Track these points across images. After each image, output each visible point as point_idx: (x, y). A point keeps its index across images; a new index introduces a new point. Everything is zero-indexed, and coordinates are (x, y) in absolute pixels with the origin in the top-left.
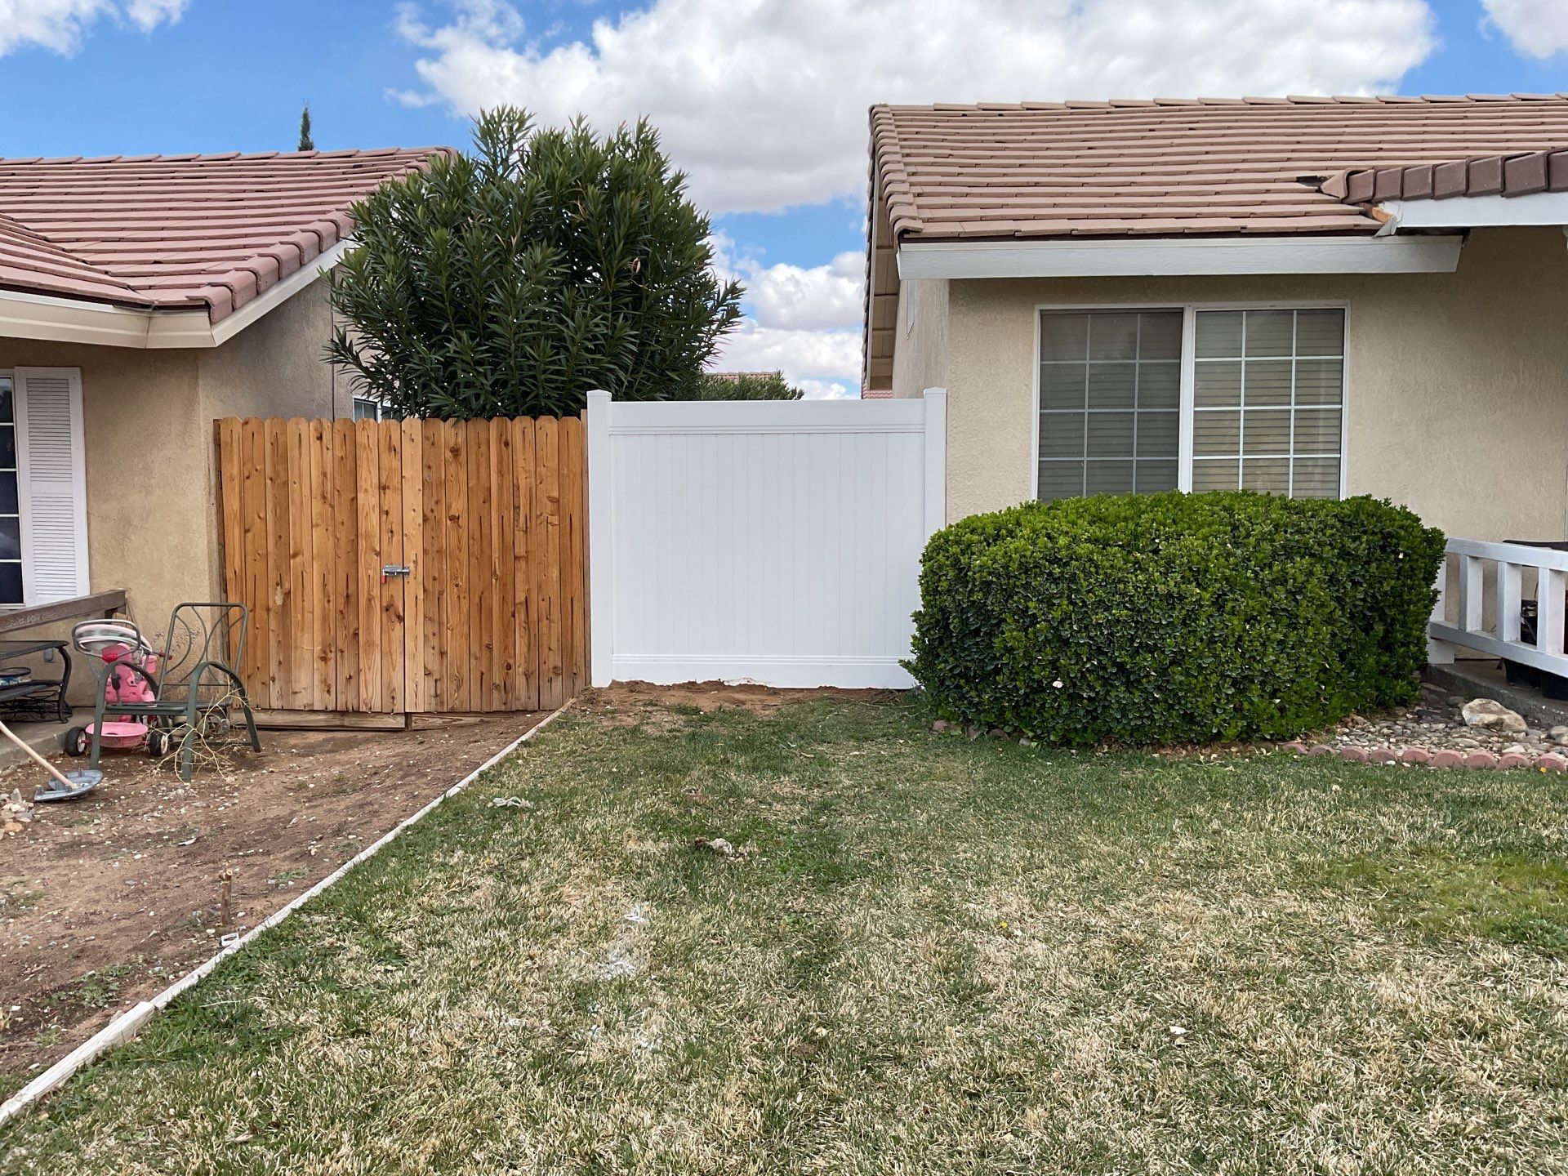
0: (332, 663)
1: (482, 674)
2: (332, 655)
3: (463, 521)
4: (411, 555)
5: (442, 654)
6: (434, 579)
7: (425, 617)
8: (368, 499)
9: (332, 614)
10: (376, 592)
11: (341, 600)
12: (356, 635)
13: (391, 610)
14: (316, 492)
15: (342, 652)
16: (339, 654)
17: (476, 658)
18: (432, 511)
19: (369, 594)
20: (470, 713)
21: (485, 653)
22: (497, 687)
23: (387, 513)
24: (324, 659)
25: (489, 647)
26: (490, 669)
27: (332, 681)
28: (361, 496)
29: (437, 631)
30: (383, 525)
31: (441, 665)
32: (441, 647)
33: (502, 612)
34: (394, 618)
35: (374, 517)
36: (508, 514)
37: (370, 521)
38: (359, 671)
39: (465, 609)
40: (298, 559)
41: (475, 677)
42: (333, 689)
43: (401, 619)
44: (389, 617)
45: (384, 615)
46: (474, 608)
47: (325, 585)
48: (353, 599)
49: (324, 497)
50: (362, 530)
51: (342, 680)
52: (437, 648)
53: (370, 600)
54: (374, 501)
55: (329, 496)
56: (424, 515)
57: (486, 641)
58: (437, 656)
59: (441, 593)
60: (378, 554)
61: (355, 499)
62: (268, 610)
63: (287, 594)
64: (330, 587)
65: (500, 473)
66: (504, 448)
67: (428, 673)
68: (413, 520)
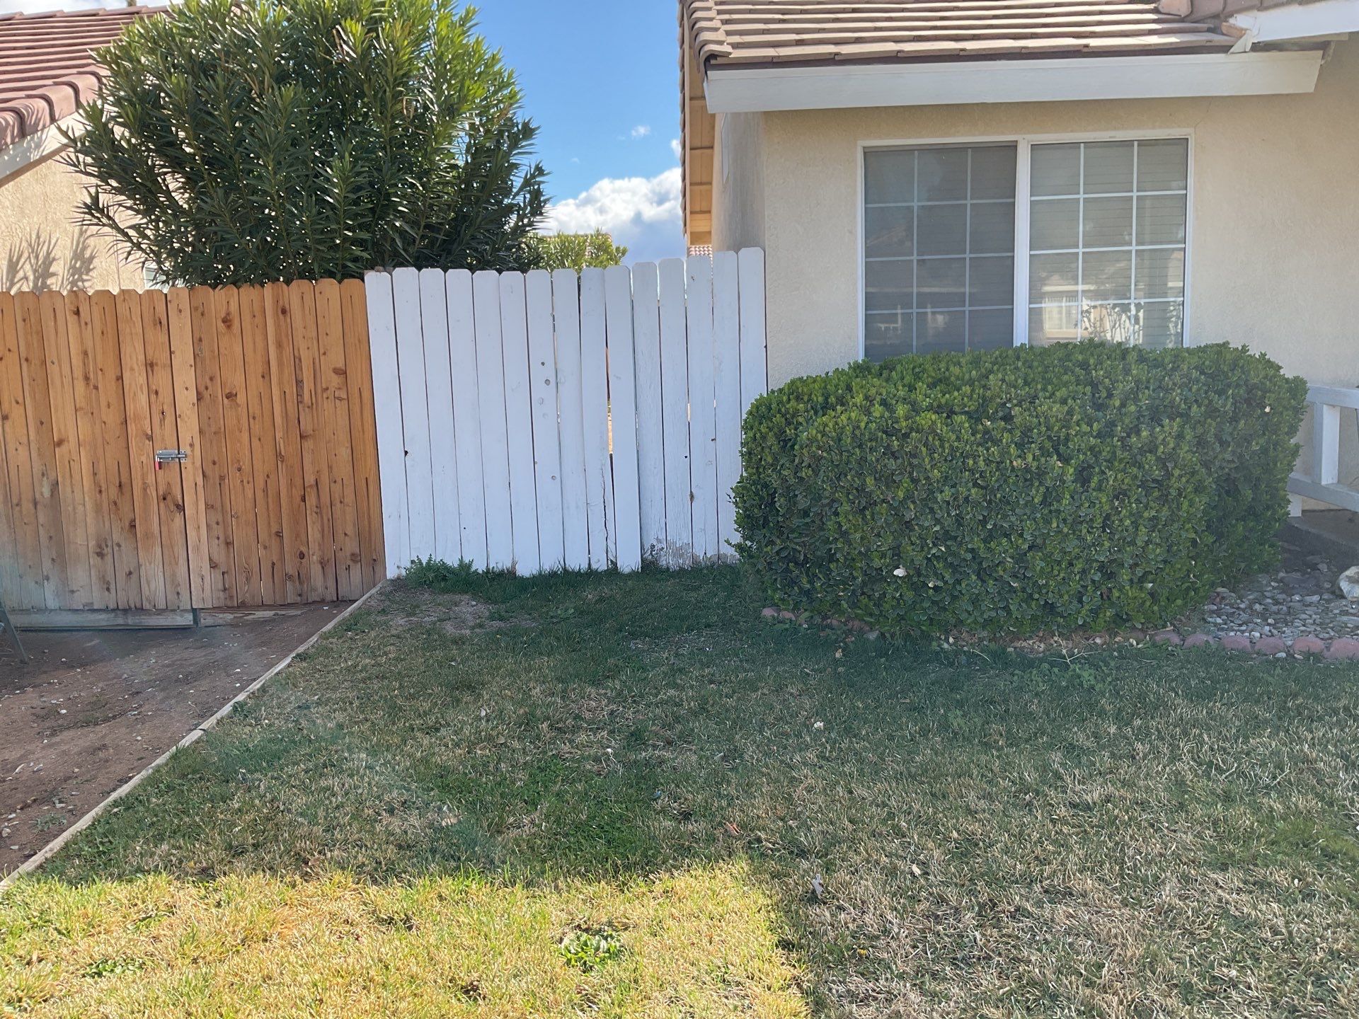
0: (109, 558)
1: (273, 564)
2: (109, 550)
3: (241, 399)
4: (185, 438)
5: (229, 544)
6: (214, 463)
7: (206, 504)
8: (135, 378)
9: (105, 505)
10: (151, 479)
11: (113, 491)
12: (133, 526)
13: (169, 498)
14: (78, 373)
15: (119, 545)
16: (116, 548)
17: (265, 548)
18: (207, 388)
19: (144, 483)
20: (263, 606)
21: (274, 543)
22: (290, 577)
23: (157, 393)
24: (101, 555)
25: (279, 535)
26: (282, 559)
27: (110, 577)
28: (126, 376)
29: (220, 520)
30: (153, 407)
31: (228, 557)
32: (226, 537)
33: (291, 497)
34: (172, 507)
35: (143, 398)
36: (291, 390)
37: (139, 402)
38: (139, 566)
39: (250, 494)
40: (64, 448)
41: (266, 568)
42: (112, 587)
43: (181, 508)
44: (167, 506)
45: (162, 505)
46: (260, 494)
47: (95, 474)
48: (126, 489)
49: (87, 378)
50: (130, 412)
51: (121, 576)
52: (222, 538)
53: (145, 489)
54: (142, 380)
55: (92, 376)
56: (198, 393)
57: (275, 529)
58: (223, 546)
59: (222, 478)
60: (150, 438)
61: (120, 378)
62: (35, 504)
63: (55, 485)
64: (101, 476)
65: (279, 345)
66: (281, 316)
67: (214, 566)
68: (186, 398)
